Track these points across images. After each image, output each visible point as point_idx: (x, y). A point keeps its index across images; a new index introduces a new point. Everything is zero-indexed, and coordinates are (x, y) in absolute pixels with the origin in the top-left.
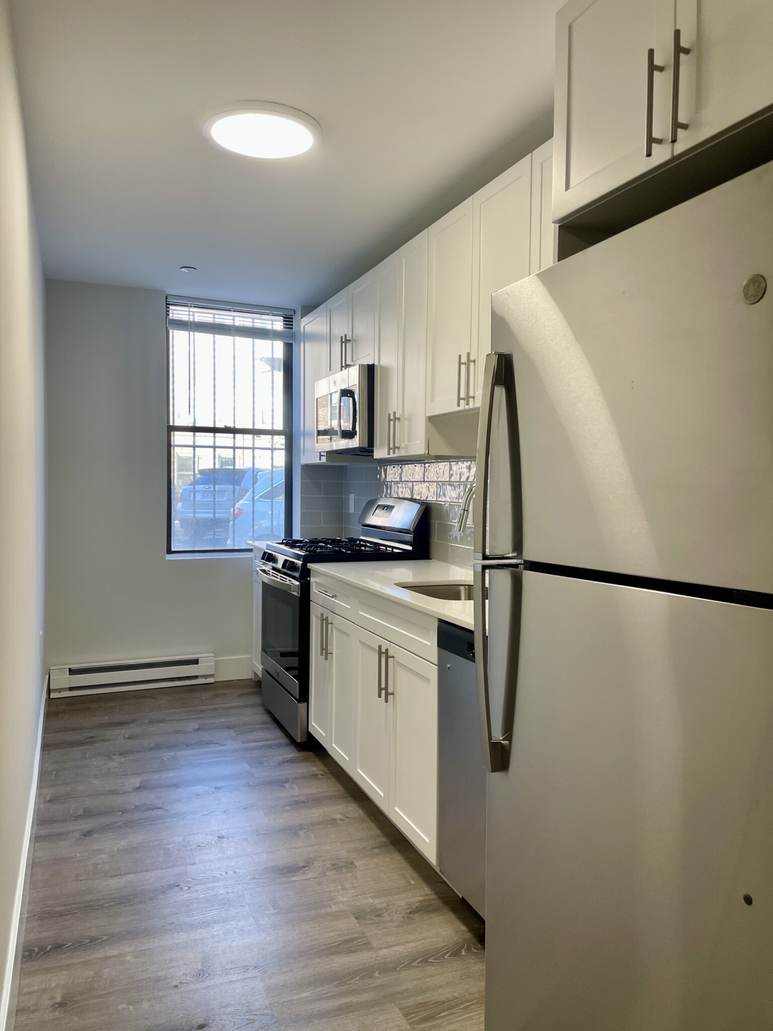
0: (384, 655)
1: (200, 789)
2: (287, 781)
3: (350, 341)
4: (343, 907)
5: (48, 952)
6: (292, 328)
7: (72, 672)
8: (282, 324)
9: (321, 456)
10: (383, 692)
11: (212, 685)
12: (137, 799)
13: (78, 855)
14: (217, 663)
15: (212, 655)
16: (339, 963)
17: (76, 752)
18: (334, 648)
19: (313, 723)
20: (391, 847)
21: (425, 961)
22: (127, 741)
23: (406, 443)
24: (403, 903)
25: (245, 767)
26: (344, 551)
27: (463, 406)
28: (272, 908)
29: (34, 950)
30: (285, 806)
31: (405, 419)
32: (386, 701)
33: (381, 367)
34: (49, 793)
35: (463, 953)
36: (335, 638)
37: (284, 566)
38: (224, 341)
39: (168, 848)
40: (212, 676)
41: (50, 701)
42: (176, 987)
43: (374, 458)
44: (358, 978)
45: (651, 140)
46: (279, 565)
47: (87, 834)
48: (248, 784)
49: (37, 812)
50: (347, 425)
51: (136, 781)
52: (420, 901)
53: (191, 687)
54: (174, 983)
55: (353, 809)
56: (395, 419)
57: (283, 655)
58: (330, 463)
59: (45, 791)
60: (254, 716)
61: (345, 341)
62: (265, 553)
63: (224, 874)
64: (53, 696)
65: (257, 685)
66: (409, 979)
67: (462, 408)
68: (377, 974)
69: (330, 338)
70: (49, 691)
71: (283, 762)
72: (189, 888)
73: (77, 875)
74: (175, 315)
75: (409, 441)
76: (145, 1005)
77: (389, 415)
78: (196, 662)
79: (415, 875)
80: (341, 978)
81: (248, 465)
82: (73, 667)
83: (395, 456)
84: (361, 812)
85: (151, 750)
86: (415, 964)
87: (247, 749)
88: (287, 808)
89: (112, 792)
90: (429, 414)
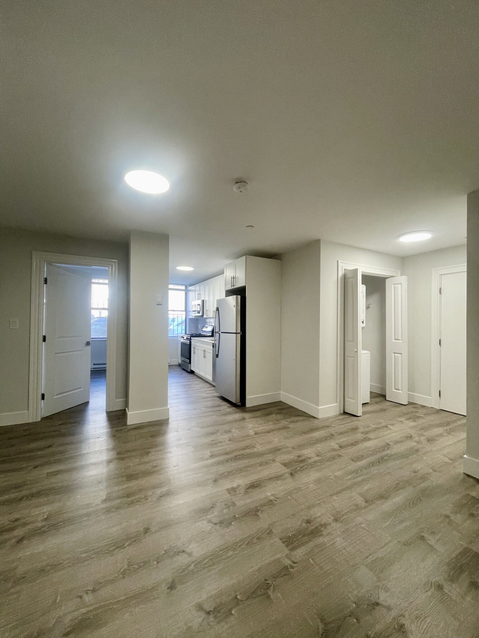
0: (204, 351)
8: (185, 288)
9: (193, 316)
14: (170, 361)
18: (196, 352)
19: (192, 368)
23: (209, 314)
26: (199, 335)
32: (205, 359)
33: (205, 300)
36: (196, 350)
37: (186, 338)
43: (204, 317)
46: (185, 338)
50: (199, 311)
56: (208, 310)
57: (186, 356)
58: (195, 318)
61: (198, 294)
62: (182, 336)
65: (180, 365)
71: (186, 377)
79: (208, 385)
83: (208, 317)
90: (213, 310)
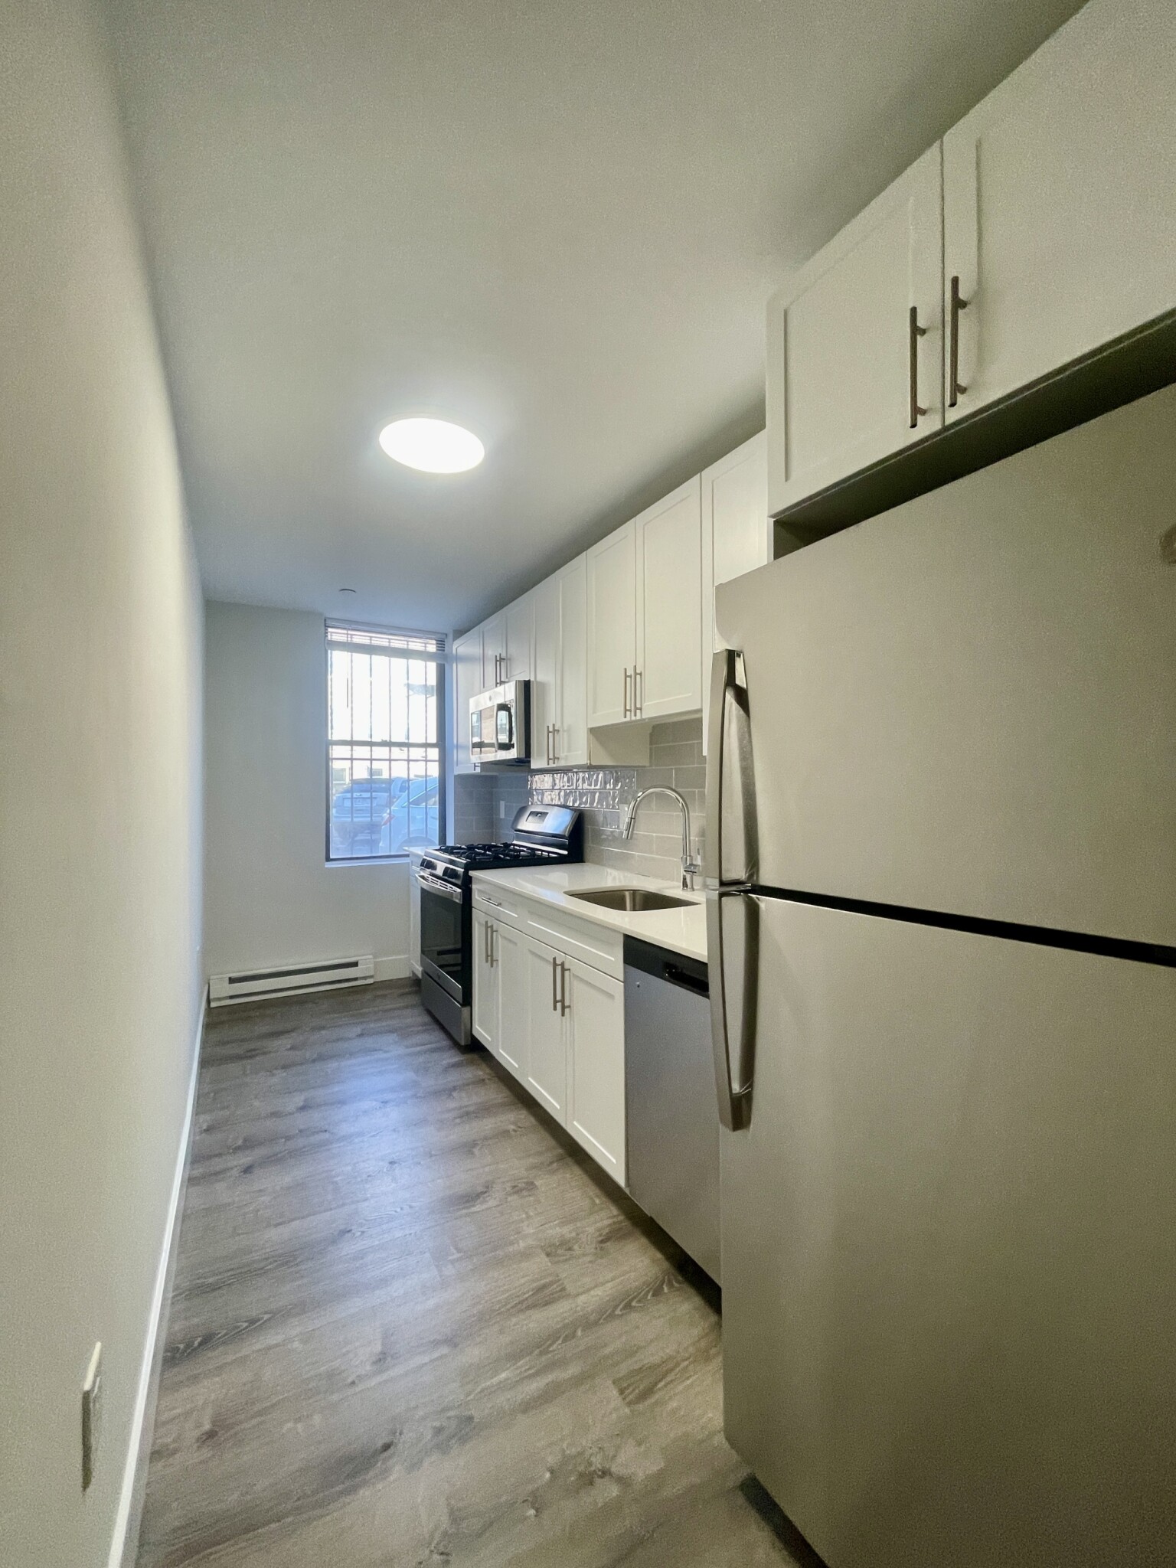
0: (560, 969)
1: (366, 1104)
2: (454, 1088)
3: (504, 659)
4: (530, 1242)
5: (195, 1349)
6: (444, 650)
7: (232, 981)
8: (435, 646)
9: (475, 766)
10: (559, 1005)
11: (372, 986)
12: (301, 1121)
13: (237, 1199)
14: (376, 964)
15: (371, 957)
16: (537, 1322)
17: (234, 1068)
18: (499, 955)
19: (477, 1027)
20: (569, 1160)
21: (628, 1306)
22: (290, 1052)
23: (566, 754)
24: (591, 1230)
25: (411, 1075)
26: (502, 856)
27: (630, 717)
28: (455, 1251)
29: (178, 1348)
30: (456, 1118)
31: (564, 731)
32: (563, 1015)
33: (538, 683)
34: (205, 1120)
35: (666, 1289)
36: (501, 944)
37: (444, 873)
38: (380, 660)
39: (336, 1183)
40: (372, 977)
41: (209, 1010)
42: (353, 1383)
43: (532, 767)
44: (560, 1341)
45: (916, 411)
46: (439, 871)
47: (248, 1170)
48: (415, 1095)
49: (193, 1146)
50: (504, 738)
51: (299, 1100)
52: (610, 1225)
53: (351, 990)
54: (350, 1380)
55: (523, 1116)
56: (554, 730)
57: (440, 953)
58: (483, 773)
59: (202, 1118)
60: (415, 1017)
61: (500, 660)
62: (424, 860)
63: (399, 1210)
64: (213, 1005)
65: (416, 984)
66: (614, 1336)
67: (628, 719)
68: (579, 1333)
69: (483, 659)
70: (209, 1001)
71: (449, 1067)
72: (363, 1232)
73: (235, 1228)
74: (333, 637)
75: (569, 750)
76: (317, 1419)
77: (548, 727)
78: (355, 964)
79: (598, 1191)
80: (542, 1345)
81: (385, 775)
82: (234, 975)
83: (555, 766)
84: (532, 1119)
85: (314, 1061)
86: (618, 1312)
87: (410, 1055)
88: (458, 1121)
89: (275, 1114)
90: (590, 726)
